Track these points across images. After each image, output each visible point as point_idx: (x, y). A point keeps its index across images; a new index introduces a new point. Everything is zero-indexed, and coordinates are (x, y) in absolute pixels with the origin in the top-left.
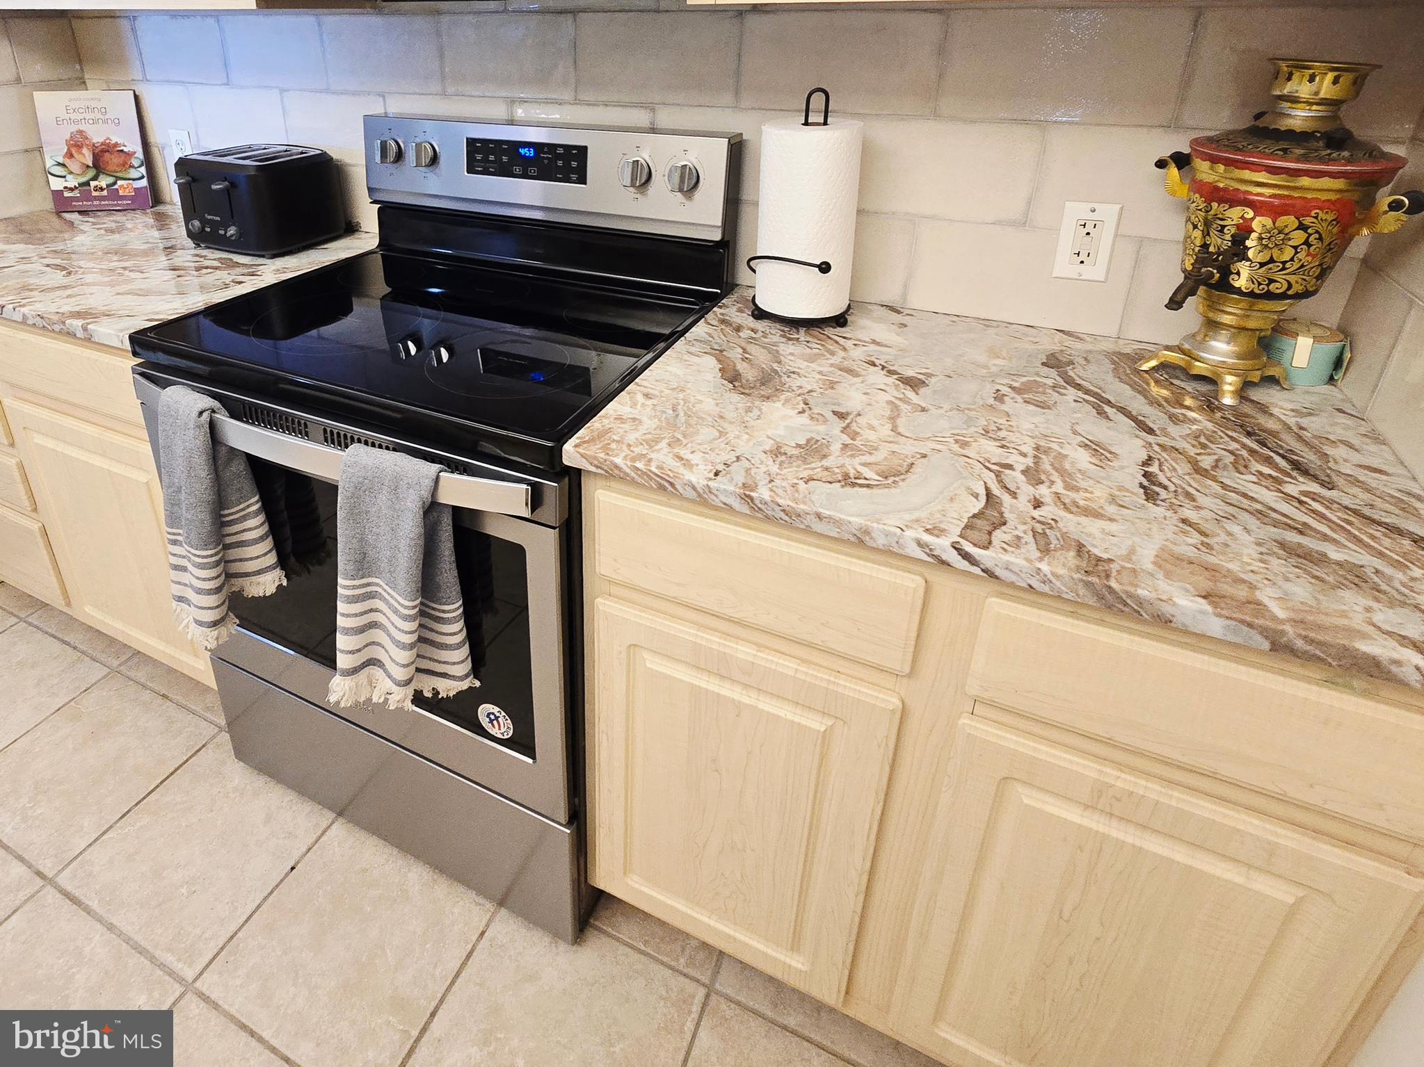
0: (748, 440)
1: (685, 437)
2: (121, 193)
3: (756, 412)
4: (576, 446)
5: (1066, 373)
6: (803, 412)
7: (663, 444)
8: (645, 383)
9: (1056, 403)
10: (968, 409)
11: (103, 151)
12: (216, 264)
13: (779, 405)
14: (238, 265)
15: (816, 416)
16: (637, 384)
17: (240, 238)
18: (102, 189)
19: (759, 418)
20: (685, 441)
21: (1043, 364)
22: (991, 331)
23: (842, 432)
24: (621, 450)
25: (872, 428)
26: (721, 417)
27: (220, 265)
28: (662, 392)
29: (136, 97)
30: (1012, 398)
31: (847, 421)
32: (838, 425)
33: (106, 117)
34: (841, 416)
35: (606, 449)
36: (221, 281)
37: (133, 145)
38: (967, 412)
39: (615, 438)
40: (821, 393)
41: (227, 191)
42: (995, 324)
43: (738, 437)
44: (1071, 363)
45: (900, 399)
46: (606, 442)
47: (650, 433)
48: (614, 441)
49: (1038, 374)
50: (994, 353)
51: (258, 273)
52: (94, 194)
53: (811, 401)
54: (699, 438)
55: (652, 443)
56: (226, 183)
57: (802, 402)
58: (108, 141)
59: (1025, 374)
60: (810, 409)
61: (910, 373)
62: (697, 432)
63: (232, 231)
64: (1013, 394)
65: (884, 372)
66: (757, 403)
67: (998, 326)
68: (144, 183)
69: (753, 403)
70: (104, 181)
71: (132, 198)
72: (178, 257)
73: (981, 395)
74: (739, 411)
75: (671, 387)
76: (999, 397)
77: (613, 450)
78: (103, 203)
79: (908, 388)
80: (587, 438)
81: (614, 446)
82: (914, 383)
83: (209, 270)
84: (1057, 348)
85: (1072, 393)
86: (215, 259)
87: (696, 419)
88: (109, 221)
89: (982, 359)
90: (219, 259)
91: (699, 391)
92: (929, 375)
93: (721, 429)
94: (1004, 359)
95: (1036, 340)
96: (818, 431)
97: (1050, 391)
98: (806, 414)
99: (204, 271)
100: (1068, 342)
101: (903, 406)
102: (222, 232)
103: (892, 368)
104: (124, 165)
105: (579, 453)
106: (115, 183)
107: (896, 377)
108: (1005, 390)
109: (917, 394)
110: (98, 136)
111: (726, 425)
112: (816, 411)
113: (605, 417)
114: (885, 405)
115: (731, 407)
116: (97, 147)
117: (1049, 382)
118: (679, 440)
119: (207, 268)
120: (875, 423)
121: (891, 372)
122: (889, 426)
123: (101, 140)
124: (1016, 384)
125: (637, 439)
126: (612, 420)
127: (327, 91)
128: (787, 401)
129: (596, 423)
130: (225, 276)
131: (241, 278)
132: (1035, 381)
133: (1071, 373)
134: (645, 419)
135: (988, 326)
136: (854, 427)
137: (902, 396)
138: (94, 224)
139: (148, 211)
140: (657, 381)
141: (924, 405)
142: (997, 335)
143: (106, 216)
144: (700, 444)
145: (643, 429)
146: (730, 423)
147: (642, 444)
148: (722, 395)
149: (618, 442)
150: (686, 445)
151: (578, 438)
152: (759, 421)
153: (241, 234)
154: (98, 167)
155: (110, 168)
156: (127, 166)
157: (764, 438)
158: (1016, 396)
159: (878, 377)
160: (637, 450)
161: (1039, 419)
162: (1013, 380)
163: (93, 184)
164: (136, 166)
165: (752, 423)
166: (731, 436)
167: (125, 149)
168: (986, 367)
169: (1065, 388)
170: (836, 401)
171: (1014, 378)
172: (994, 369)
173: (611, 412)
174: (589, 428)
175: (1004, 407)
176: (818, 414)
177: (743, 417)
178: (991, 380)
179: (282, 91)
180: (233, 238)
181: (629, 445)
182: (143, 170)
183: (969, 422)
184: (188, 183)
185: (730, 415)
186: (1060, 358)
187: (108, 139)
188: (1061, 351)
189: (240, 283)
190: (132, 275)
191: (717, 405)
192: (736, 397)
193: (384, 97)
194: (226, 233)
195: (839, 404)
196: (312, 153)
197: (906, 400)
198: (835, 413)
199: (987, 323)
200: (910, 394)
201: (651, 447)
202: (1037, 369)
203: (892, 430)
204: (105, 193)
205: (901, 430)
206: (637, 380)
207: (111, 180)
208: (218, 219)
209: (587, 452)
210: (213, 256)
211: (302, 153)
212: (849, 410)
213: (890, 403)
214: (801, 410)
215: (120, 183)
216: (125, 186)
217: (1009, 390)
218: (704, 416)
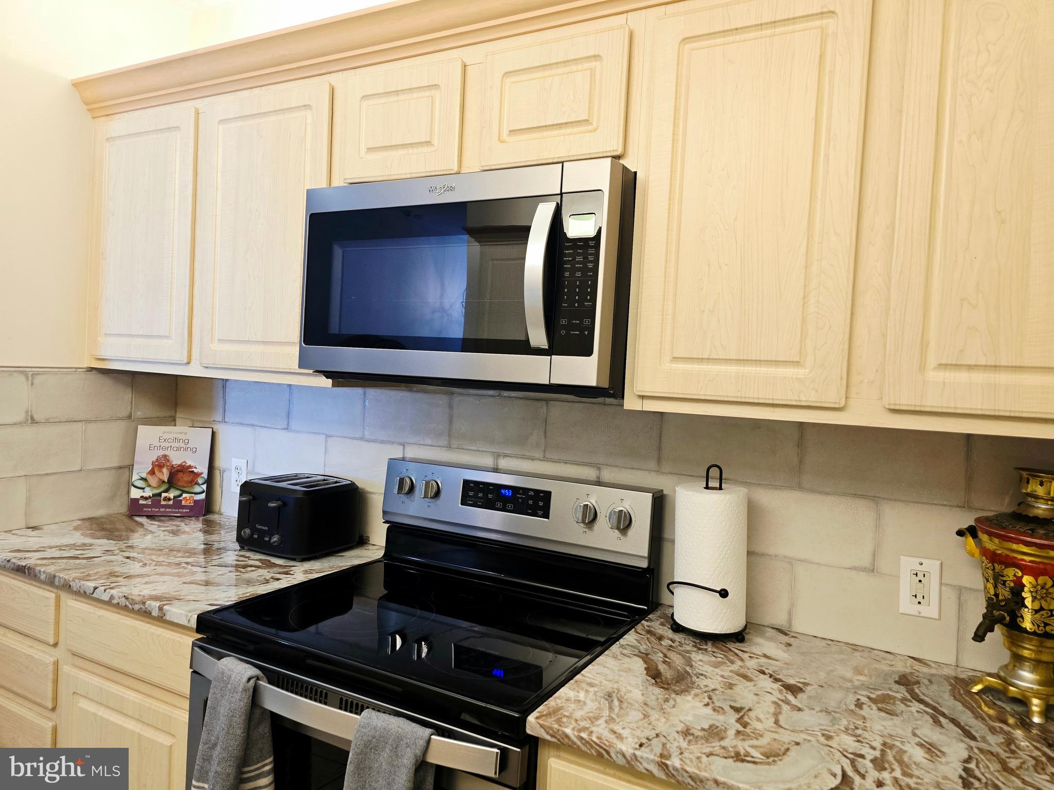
0: (665, 723)
1: (618, 717)
2: (183, 503)
3: (672, 702)
4: (537, 718)
5: (913, 690)
6: (707, 705)
7: (601, 722)
8: (588, 675)
9: (902, 712)
10: (835, 712)
11: (178, 471)
12: (258, 563)
13: (689, 698)
14: (275, 565)
15: (718, 709)
16: (583, 675)
17: (280, 544)
18: (169, 499)
19: (674, 706)
20: (618, 720)
21: (896, 682)
22: (857, 654)
23: (737, 721)
24: (570, 723)
25: (759, 720)
26: (646, 704)
27: (260, 564)
28: (601, 682)
29: (213, 434)
30: (869, 706)
31: (741, 714)
32: (732, 717)
33: (188, 446)
34: (737, 710)
35: (559, 721)
36: (263, 577)
37: (202, 468)
38: (833, 713)
39: (566, 714)
40: (722, 692)
41: (278, 508)
42: (860, 649)
43: (658, 720)
44: (918, 683)
45: (782, 701)
46: (559, 716)
47: (592, 712)
48: (565, 716)
49: (890, 689)
50: (858, 671)
51: (292, 572)
52: (163, 503)
53: (715, 698)
54: (629, 719)
55: (593, 719)
56: (279, 502)
57: (707, 698)
58: (184, 464)
59: (881, 689)
60: (713, 702)
61: (791, 681)
62: (627, 714)
63: (275, 538)
64: (870, 703)
65: (772, 680)
66: (673, 696)
67: (863, 651)
68: (203, 496)
69: (669, 695)
70: (172, 494)
71: (191, 508)
72: (228, 556)
73: (845, 702)
74: (659, 701)
75: (608, 679)
76: (859, 705)
77: (564, 723)
78: (168, 510)
79: (789, 692)
80: (545, 713)
81: (565, 720)
82: (794, 690)
83: (254, 569)
84: (908, 670)
85: (916, 706)
86: (257, 560)
87: (626, 704)
88: (171, 525)
89: (849, 674)
90: (259, 560)
91: (629, 684)
92: (806, 684)
93: (646, 713)
94: (865, 676)
95: (893, 663)
96: (719, 720)
97: (899, 703)
98: (710, 707)
99: (249, 569)
100: (917, 666)
101: (785, 707)
102: (267, 539)
103: (778, 677)
104: (191, 483)
105: (539, 723)
106: (181, 495)
107: (780, 683)
108: (864, 699)
109: (796, 697)
110: (176, 459)
111: (649, 710)
112: (717, 704)
113: (559, 698)
114: (771, 704)
115: (653, 697)
116: (174, 468)
117: (899, 696)
118: (613, 719)
119: (251, 566)
120: (761, 716)
121: (777, 680)
122: (773, 720)
123: (179, 463)
124: (873, 696)
125: (582, 716)
126: (564, 700)
127: (362, 439)
128: (696, 695)
129: (551, 702)
130: (265, 573)
131: (278, 576)
132: (888, 694)
133: (917, 691)
134: (588, 701)
135: (855, 650)
136: (746, 719)
137: (784, 698)
138: (159, 526)
139: (201, 518)
140: (597, 674)
141: (800, 706)
142: (861, 657)
143: (168, 520)
144: (629, 723)
145: (587, 709)
146: (652, 708)
147: (586, 720)
148: (647, 688)
149: (568, 717)
150: (618, 723)
151: (539, 712)
152: (674, 709)
153: (281, 541)
154: (171, 483)
155: (181, 483)
156: (194, 482)
157: (678, 722)
158: (872, 705)
159: (766, 683)
160: (583, 724)
161: (889, 723)
162: (871, 693)
163: (164, 495)
164: (200, 483)
165: (669, 710)
166: (652, 719)
167: (195, 471)
168: (851, 681)
169: (911, 701)
170: (733, 698)
171: (873, 691)
172: (856, 683)
173: (563, 695)
174: (546, 705)
175: (861, 712)
176: (719, 707)
177: (662, 706)
178: (853, 691)
179: (328, 436)
180: (275, 544)
181: (576, 720)
182: (204, 487)
183: (834, 721)
184: (249, 502)
185: (653, 703)
186: (910, 678)
187: (185, 462)
188: (911, 673)
189: (278, 579)
190: (194, 569)
191: (643, 695)
192: (657, 691)
193: (404, 446)
194: (270, 539)
195: (735, 701)
196: (345, 483)
197: (787, 702)
198: (731, 707)
199: (855, 647)
200: (790, 697)
201: (592, 723)
202: (891, 686)
203: (775, 723)
204: (171, 502)
205: (781, 723)
206: (582, 672)
207: (177, 493)
208: (266, 528)
209: (545, 723)
210: (255, 558)
211: (336, 482)
212: (743, 706)
213: (775, 703)
214: (706, 703)
215: (184, 495)
216: (188, 498)
217: (867, 700)
218: (632, 702)
